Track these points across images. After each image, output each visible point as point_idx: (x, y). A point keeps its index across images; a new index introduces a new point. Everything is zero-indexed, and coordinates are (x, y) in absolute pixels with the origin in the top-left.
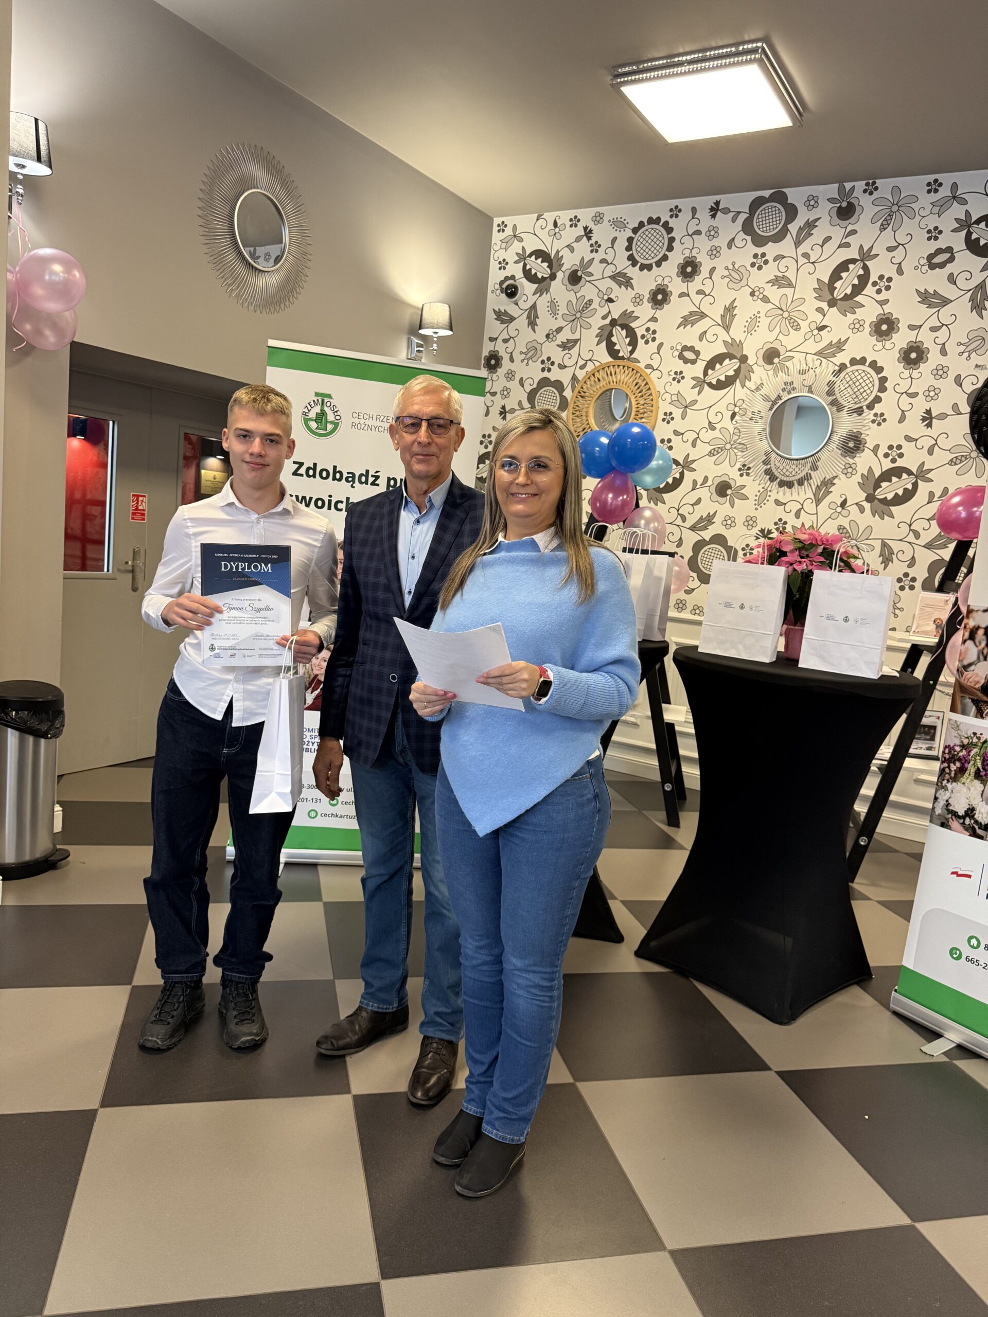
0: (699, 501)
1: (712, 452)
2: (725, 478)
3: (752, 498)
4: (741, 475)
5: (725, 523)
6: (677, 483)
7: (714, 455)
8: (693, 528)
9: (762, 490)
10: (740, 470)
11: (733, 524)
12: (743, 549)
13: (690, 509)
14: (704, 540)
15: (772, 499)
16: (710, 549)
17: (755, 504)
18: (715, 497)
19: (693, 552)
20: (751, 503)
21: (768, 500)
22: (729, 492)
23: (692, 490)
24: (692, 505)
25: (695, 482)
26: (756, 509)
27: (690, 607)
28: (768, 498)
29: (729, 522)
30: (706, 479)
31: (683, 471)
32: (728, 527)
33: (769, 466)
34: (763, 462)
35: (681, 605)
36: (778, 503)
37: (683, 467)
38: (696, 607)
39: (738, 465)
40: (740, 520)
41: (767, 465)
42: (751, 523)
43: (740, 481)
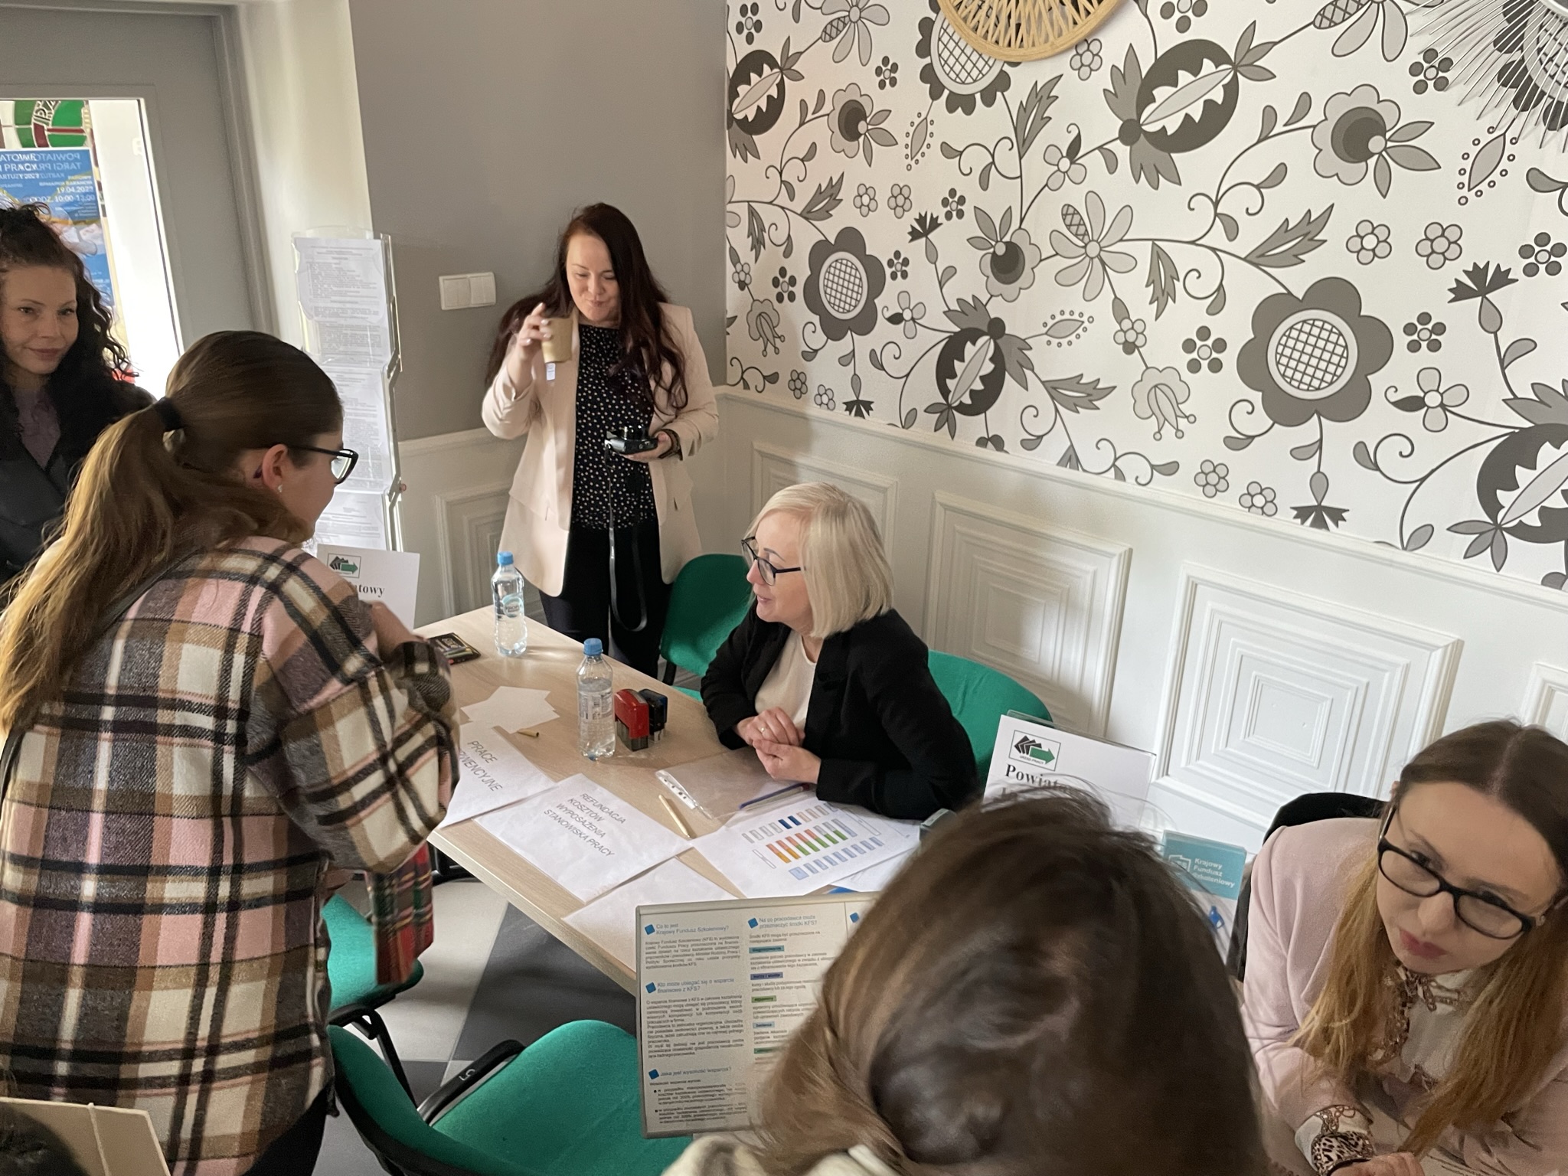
0: (1280, 173)
1: (1328, 14)
2: (1367, 100)
3: (1451, 163)
4: (1420, 88)
5: (1355, 244)
6: (1217, 117)
7: (1333, 24)
8: (1258, 259)
9: (1485, 138)
10: (1415, 69)
11: (1382, 249)
12: (1409, 329)
13: (1252, 198)
14: (1290, 293)
15: (1518, 172)
16: (1304, 322)
17: (1461, 186)
18: (1332, 161)
19: (1254, 333)
20: (1447, 177)
21: (1504, 173)
22: (1376, 144)
23: (1259, 141)
24: (1258, 187)
25: (1269, 114)
26: (1463, 201)
27: (1238, 486)
28: (1505, 164)
29: (1370, 242)
30: (1304, 102)
31: (1235, 79)
32: (1366, 256)
33: (1516, 56)
34: (1495, 43)
35: (1213, 478)
36: (1537, 180)
37: (1236, 68)
38: (1254, 489)
39: (1413, 54)
40: (1406, 236)
41: (1509, 51)
42: (1440, 245)
43: (1415, 108)
